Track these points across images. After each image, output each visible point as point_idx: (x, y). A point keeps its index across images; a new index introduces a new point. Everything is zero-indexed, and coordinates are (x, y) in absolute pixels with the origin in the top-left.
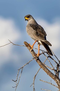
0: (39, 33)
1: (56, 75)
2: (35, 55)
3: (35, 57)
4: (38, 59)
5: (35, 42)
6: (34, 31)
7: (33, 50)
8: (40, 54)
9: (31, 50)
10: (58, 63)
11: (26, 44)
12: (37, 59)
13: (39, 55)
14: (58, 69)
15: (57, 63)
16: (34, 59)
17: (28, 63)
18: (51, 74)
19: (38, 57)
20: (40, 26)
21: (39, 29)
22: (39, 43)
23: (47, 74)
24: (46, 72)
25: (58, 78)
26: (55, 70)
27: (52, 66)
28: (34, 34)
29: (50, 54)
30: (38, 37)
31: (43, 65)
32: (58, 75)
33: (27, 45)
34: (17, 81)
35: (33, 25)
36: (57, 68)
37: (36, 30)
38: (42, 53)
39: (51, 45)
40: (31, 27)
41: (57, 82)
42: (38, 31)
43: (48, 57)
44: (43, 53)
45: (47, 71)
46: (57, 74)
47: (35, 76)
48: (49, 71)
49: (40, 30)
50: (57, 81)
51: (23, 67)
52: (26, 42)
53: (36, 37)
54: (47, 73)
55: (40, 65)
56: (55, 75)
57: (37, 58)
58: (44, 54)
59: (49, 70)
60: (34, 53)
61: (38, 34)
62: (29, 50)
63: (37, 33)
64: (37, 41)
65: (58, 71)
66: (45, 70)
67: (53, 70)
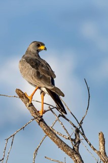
0: (42, 73)
1: (74, 149)
2: (35, 112)
3: (36, 116)
4: (42, 120)
5: (36, 90)
6: (32, 71)
7: (31, 104)
8: (45, 111)
9: (28, 104)
10: (78, 126)
11: (19, 94)
12: (40, 121)
13: (43, 113)
14: (78, 137)
15: (75, 127)
16: (33, 120)
17: (24, 128)
18: (65, 146)
19: (42, 116)
20: (44, 61)
21: (42, 66)
22: (42, 92)
23: (58, 147)
24: (56, 142)
25: (78, 154)
26: (72, 139)
27: (67, 132)
28: (33, 76)
29: (62, 111)
30: (39, 82)
31: (50, 131)
32: (78, 148)
33: (22, 95)
34: (3, 159)
35: (30, 60)
36: (75, 135)
37: (37, 69)
38: (49, 109)
39: (63, 96)
40: (28, 62)
41: (76, 161)
42: (40, 71)
43: (60, 116)
44: (51, 109)
45: (58, 141)
46: (75, 146)
47: (37, 151)
48: (62, 141)
49: (43, 68)
50: (77, 158)
51: (14, 135)
52: (19, 90)
53: (36, 80)
54: (58, 145)
55: (45, 131)
56: (72, 148)
57: (40, 119)
58: (52, 111)
59: (60, 140)
60: (34, 109)
61: (41, 76)
62: (26, 104)
63: (38, 73)
64: (39, 88)
65: (77, 141)
66: (54, 140)
67: (69, 139)
